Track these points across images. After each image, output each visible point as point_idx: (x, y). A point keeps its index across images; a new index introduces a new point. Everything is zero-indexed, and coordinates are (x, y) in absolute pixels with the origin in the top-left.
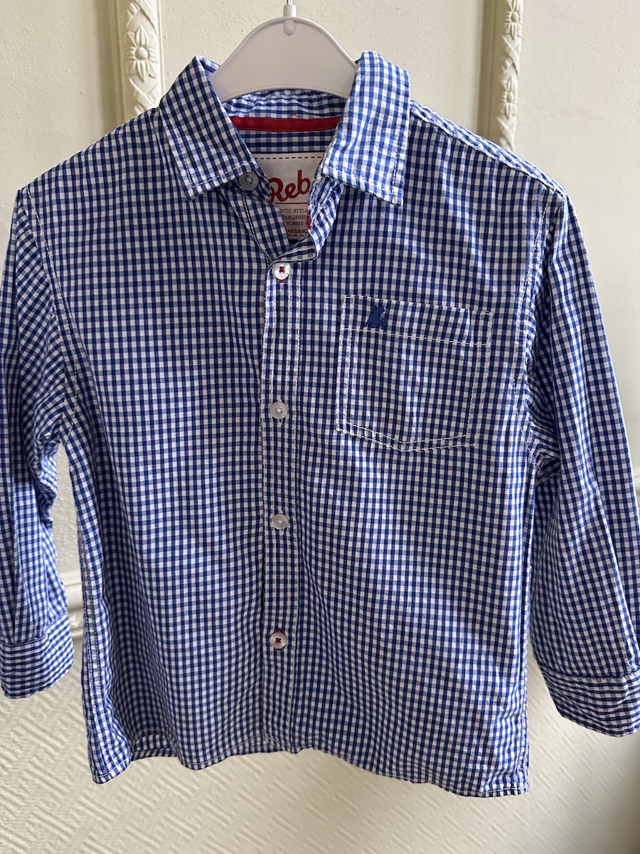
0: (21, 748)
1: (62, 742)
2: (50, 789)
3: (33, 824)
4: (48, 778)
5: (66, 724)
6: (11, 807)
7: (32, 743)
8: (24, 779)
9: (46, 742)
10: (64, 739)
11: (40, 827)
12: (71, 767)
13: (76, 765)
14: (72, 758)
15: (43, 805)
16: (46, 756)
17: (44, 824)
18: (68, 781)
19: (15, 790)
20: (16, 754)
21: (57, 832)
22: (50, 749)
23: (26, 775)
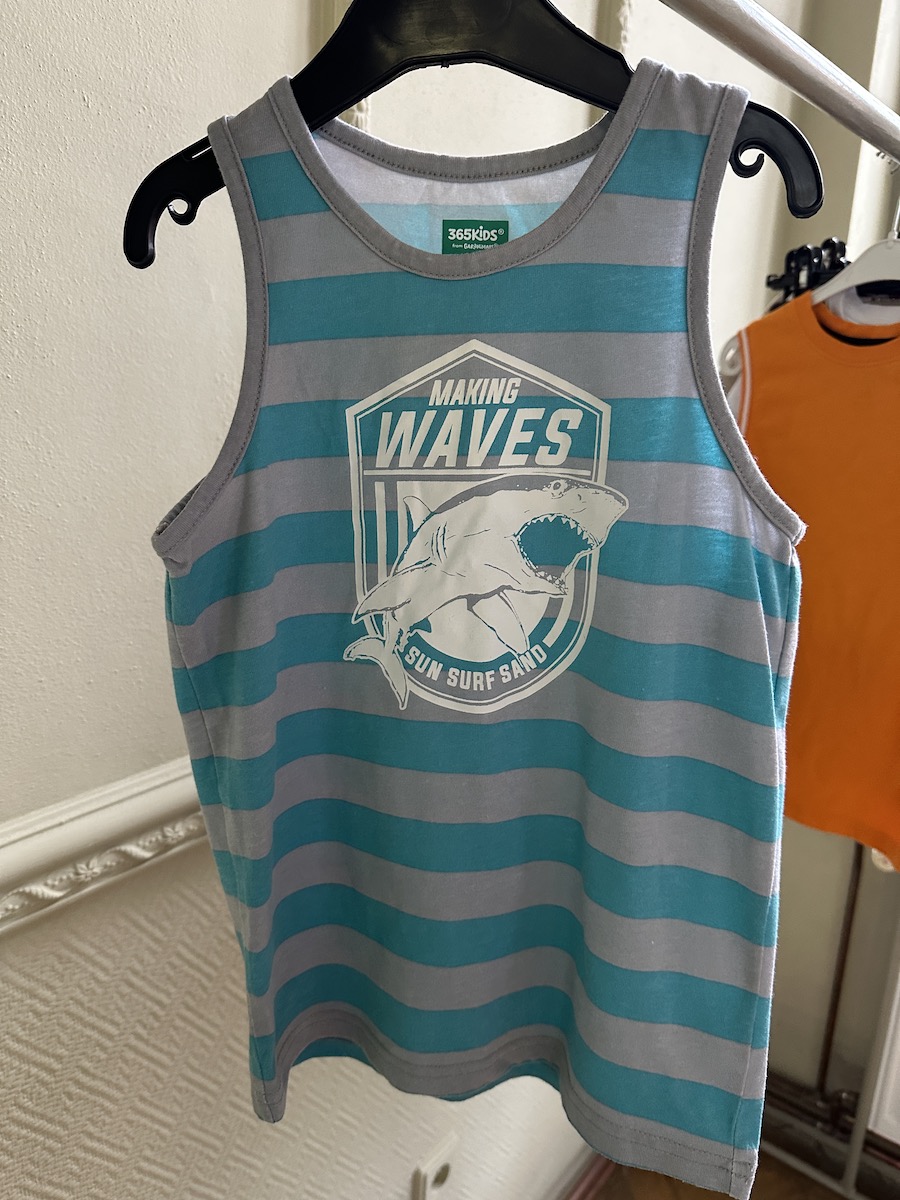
0: (175, 985)
1: (216, 968)
2: (201, 1036)
3: (180, 1089)
4: (200, 1022)
5: (221, 942)
6: (160, 1071)
7: (187, 975)
8: (176, 1028)
9: (199, 970)
10: (218, 963)
11: (187, 1091)
12: (222, 1000)
13: (226, 996)
14: (225, 988)
15: (192, 1060)
16: (200, 991)
17: (191, 1087)
18: (218, 1021)
19: (165, 1047)
20: (168, 994)
21: (202, 1094)
22: (204, 981)
23: (179, 1023)
